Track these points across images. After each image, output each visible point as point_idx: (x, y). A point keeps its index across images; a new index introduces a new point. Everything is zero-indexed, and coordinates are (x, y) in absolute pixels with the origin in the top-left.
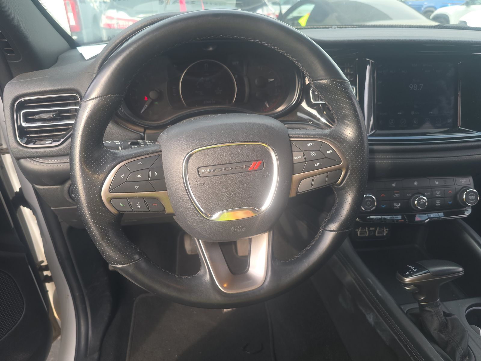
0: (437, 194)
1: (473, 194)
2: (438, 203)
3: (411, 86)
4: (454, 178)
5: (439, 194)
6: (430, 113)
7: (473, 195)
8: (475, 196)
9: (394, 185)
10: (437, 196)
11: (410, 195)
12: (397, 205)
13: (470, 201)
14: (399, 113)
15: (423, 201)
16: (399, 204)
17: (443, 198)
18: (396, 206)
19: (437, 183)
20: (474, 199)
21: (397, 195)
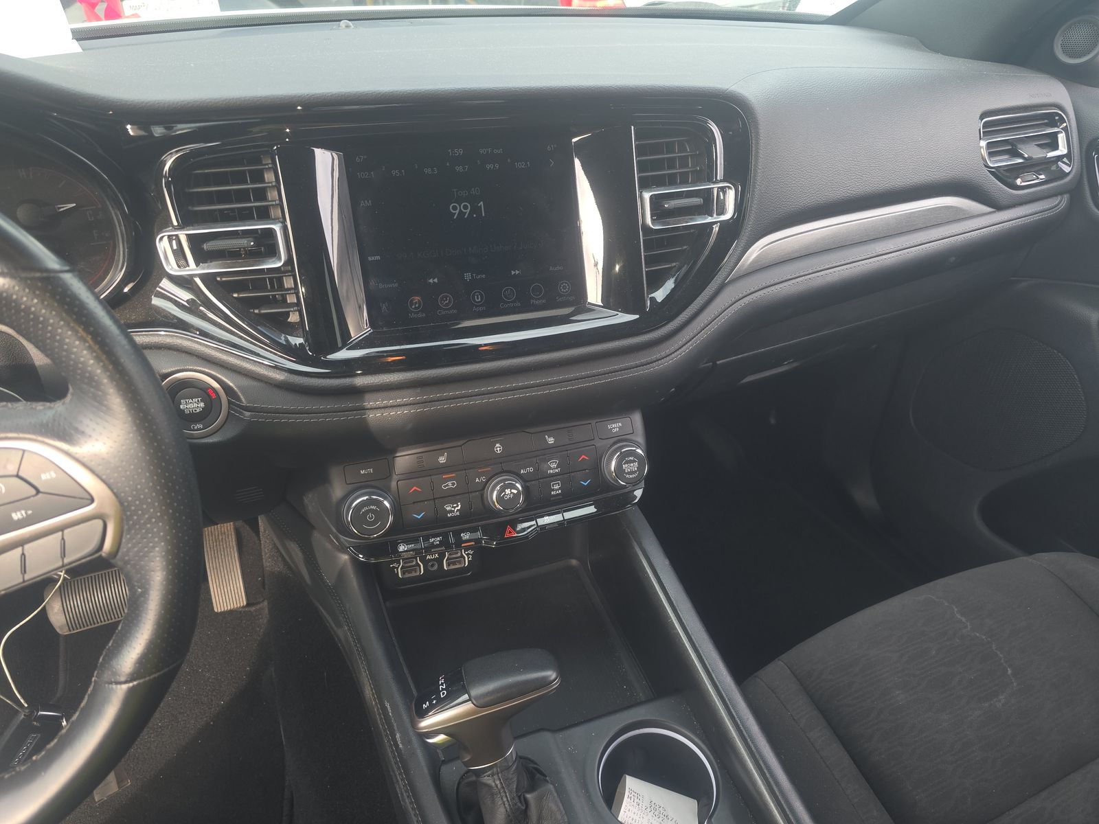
0: (551, 469)
1: (632, 458)
2: (556, 487)
3: (454, 208)
4: (593, 422)
5: (557, 468)
6: (513, 273)
7: (634, 461)
8: (638, 464)
9: (442, 460)
10: (551, 471)
11: (483, 479)
12: (455, 508)
13: (627, 476)
14: (431, 281)
15: (511, 493)
16: (457, 506)
17: (566, 476)
18: (451, 511)
19: (551, 441)
20: (636, 469)
21: (450, 483)
